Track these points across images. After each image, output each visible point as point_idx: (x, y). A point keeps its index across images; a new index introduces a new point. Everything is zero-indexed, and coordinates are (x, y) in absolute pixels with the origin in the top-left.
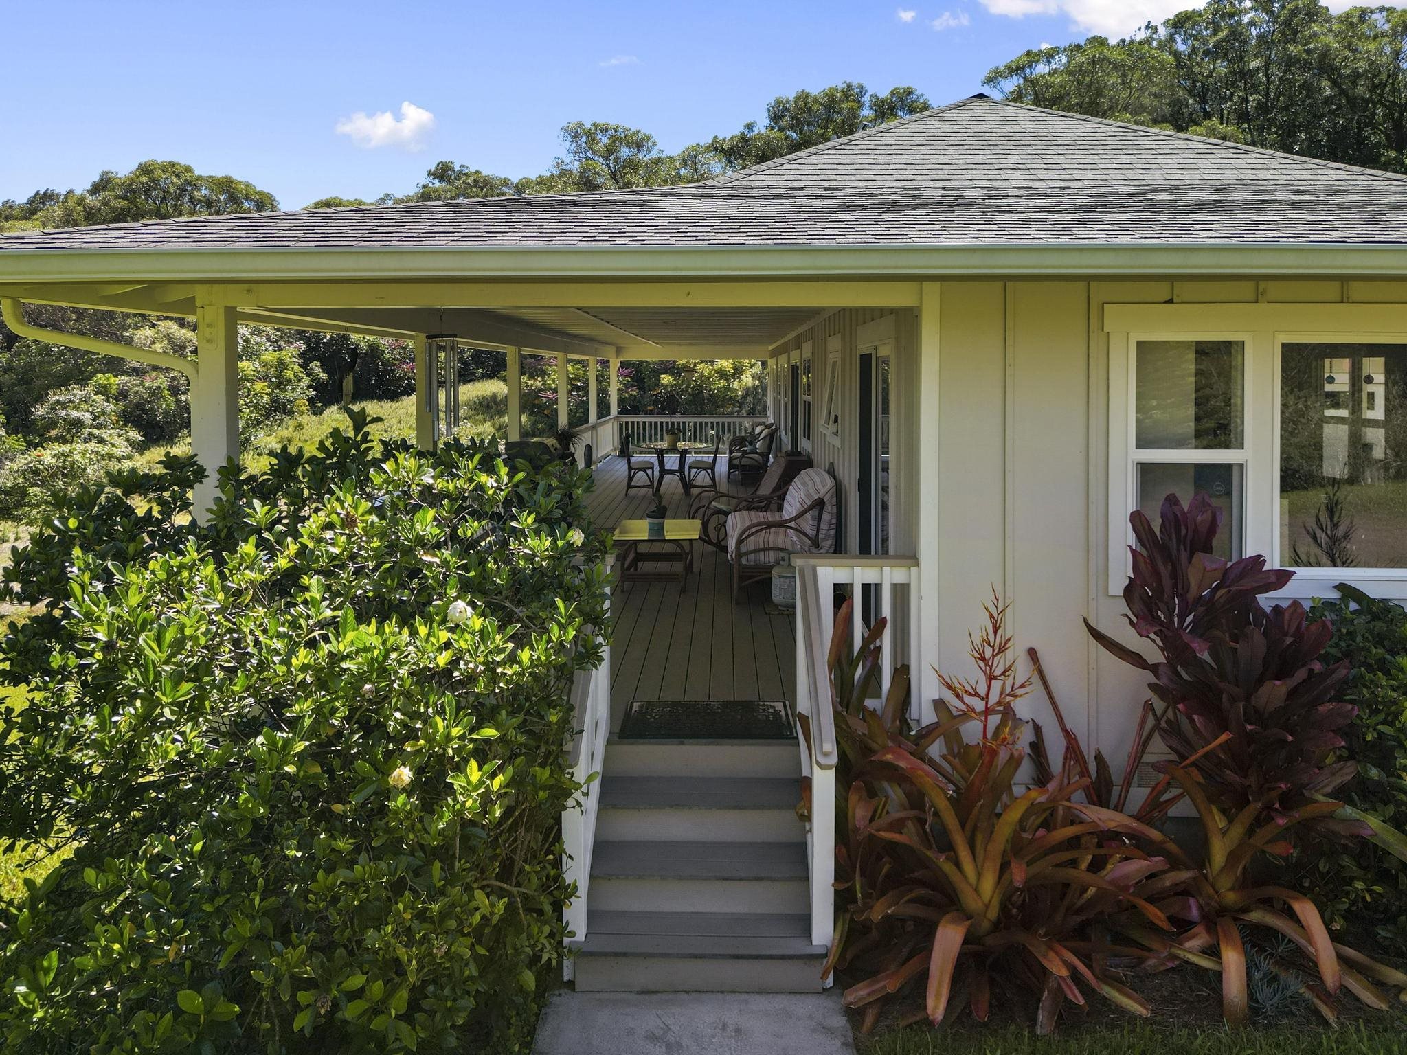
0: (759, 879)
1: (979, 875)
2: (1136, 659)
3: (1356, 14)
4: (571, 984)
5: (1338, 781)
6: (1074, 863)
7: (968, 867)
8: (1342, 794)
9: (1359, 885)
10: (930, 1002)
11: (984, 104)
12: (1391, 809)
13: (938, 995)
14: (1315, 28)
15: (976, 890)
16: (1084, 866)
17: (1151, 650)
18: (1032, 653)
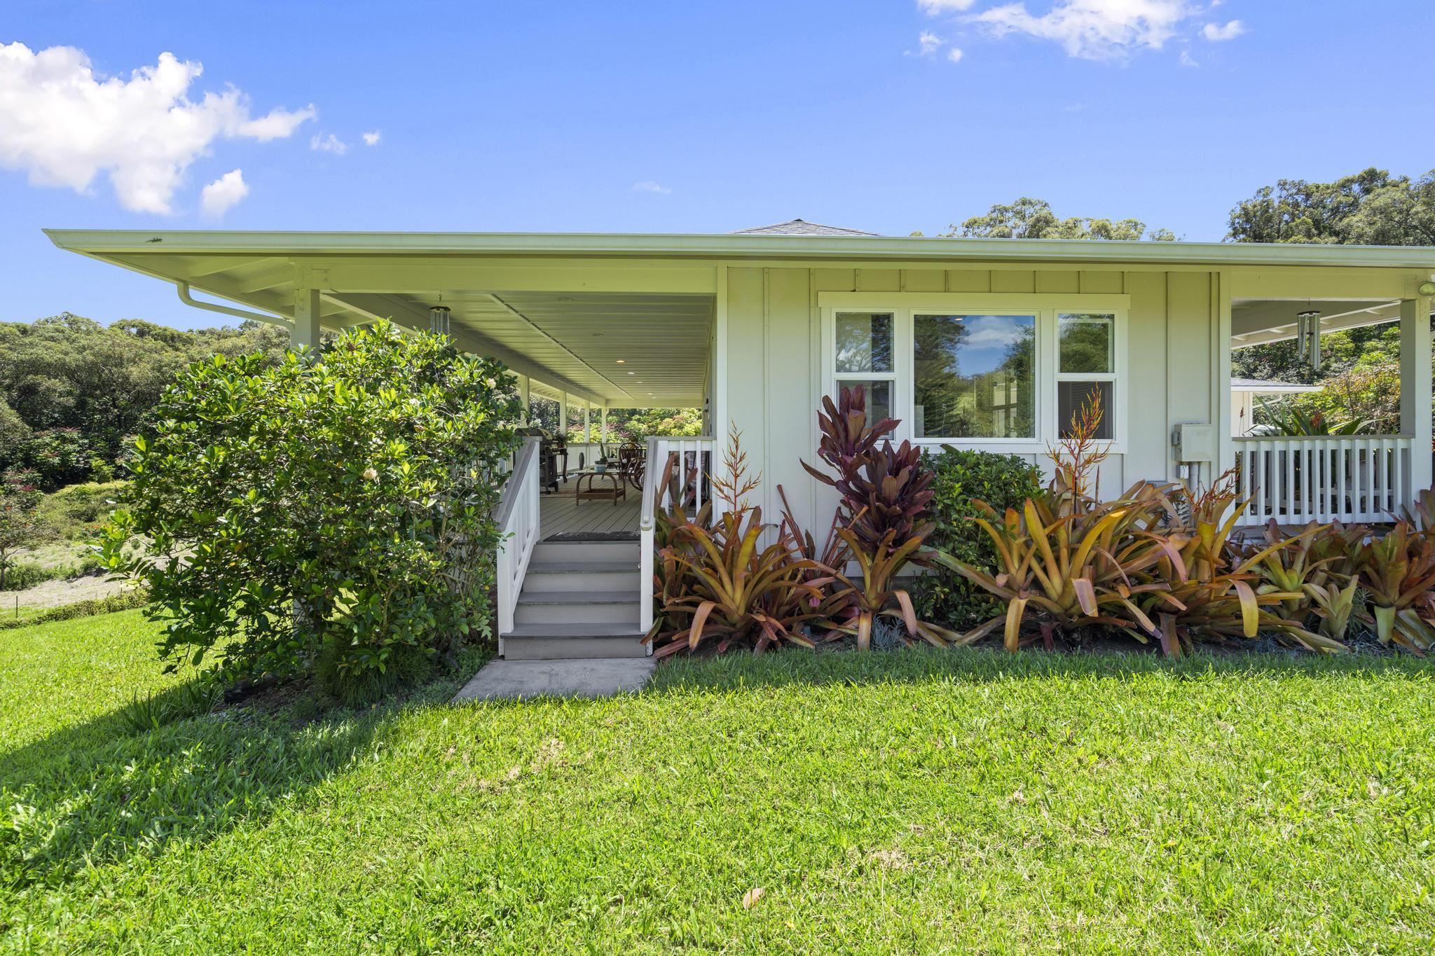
0: (614, 603)
1: (734, 589)
2: (827, 480)
3: (1072, 222)
4: (503, 657)
5: (926, 533)
6: (782, 578)
7: (728, 587)
8: (928, 541)
9: (938, 589)
10: (691, 639)
11: (800, 224)
12: (951, 546)
13: (695, 636)
14: (1049, 229)
15: (733, 600)
16: (787, 578)
17: (835, 474)
18: (780, 487)
